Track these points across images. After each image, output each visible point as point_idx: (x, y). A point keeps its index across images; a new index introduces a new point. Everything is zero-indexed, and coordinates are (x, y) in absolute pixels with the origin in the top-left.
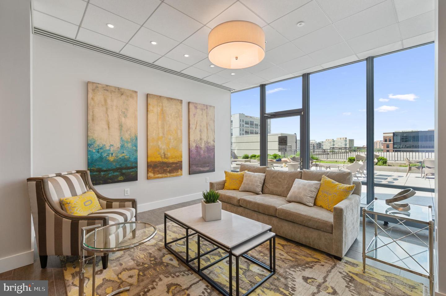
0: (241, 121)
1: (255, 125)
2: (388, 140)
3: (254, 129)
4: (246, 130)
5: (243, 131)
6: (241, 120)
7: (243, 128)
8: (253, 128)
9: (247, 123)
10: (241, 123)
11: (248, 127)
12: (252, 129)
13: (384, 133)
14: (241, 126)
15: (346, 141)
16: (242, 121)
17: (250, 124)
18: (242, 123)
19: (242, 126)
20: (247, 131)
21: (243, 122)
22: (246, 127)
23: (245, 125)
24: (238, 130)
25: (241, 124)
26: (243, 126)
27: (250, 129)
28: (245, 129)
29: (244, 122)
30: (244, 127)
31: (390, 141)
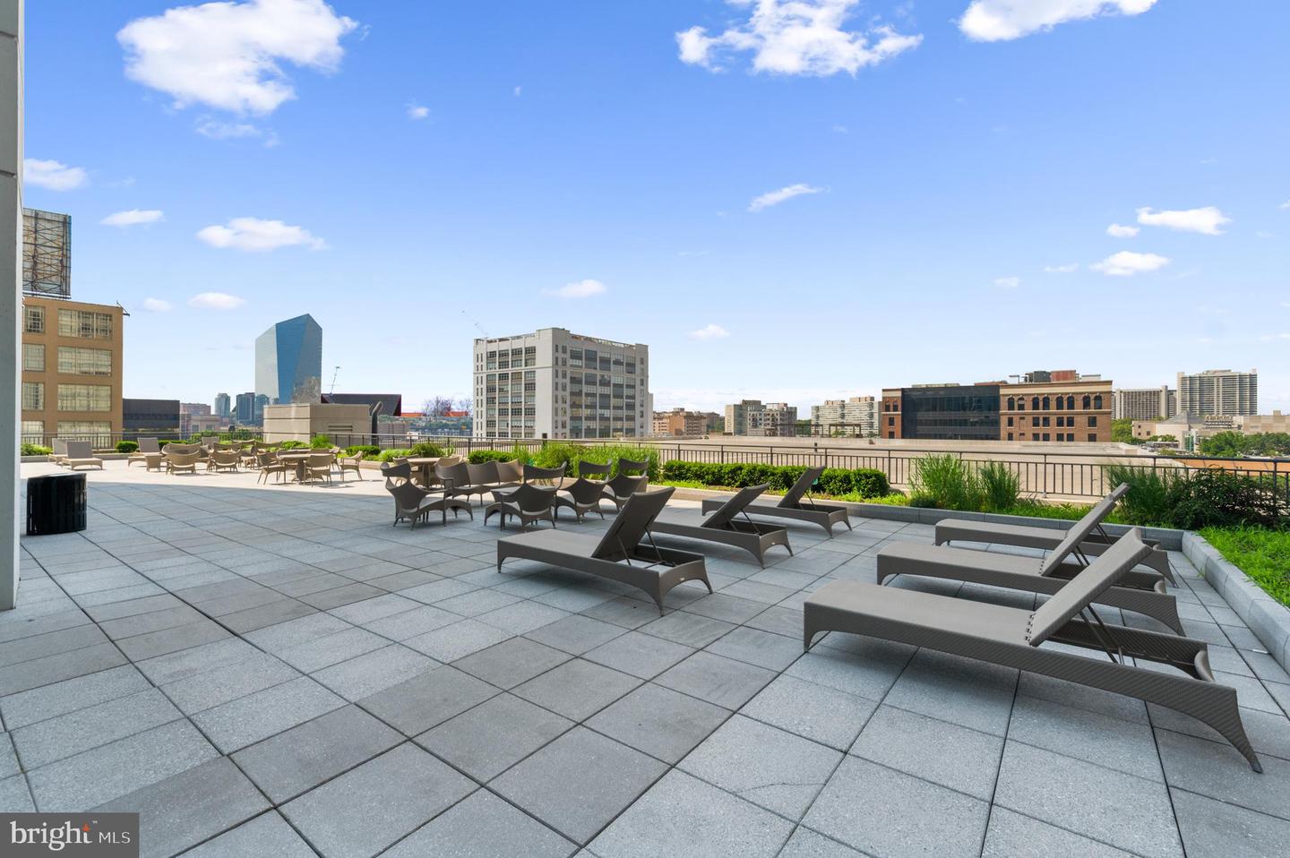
0: (557, 351)
1: (600, 360)
2: (892, 408)
3: (598, 373)
4: (574, 376)
5: (564, 376)
6: (557, 346)
7: (564, 368)
8: (596, 369)
9: (575, 356)
10: (557, 355)
11: (578, 366)
12: (593, 372)
13: (884, 390)
14: (557, 364)
15: (871, 406)
16: (560, 350)
17: (586, 358)
18: (561, 355)
19: (560, 363)
20: (577, 376)
21: (564, 351)
22: (571, 366)
23: (571, 362)
24: (549, 372)
25: (557, 358)
26: (564, 362)
27: (585, 371)
28: (572, 372)
29: (569, 352)
30: (568, 365)
31: (895, 409)
